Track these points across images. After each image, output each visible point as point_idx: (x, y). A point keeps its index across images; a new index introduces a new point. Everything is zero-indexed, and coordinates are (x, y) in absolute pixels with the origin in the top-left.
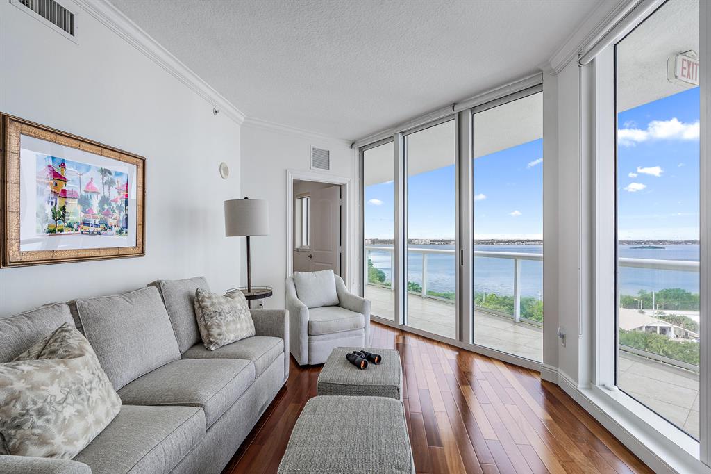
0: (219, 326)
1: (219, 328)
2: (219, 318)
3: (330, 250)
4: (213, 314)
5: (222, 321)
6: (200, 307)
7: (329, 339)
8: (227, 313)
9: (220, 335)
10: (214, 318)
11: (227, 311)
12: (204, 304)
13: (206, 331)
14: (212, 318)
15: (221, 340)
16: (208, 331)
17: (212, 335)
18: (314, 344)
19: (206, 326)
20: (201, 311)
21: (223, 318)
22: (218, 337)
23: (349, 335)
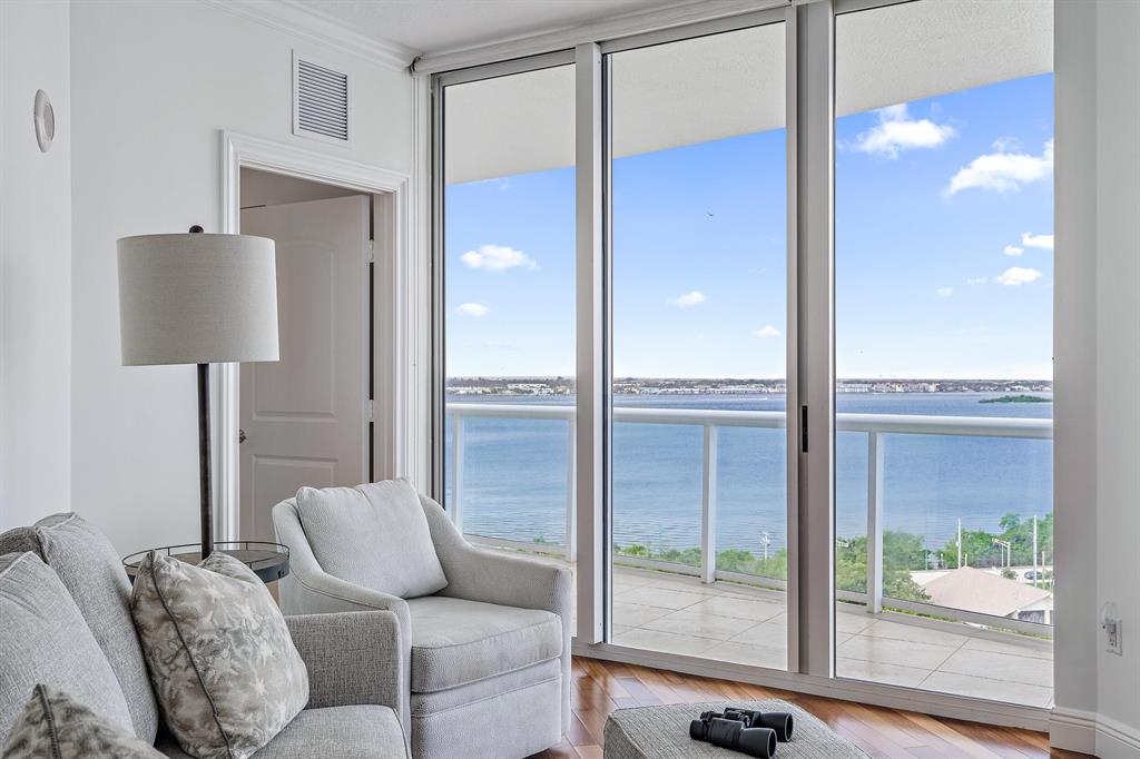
0: (243, 679)
1: (245, 687)
2: (238, 652)
3: (329, 415)
4: (218, 641)
5: (250, 662)
6: (169, 617)
7: (472, 700)
8: (254, 633)
9: (251, 709)
10: (225, 653)
11: (255, 626)
12: (183, 605)
13: (203, 701)
14: (216, 652)
15: (261, 727)
16: (211, 700)
17: (227, 714)
18: (433, 720)
19: (200, 685)
20: (173, 633)
21: (250, 649)
22: (249, 718)
23: (528, 683)
